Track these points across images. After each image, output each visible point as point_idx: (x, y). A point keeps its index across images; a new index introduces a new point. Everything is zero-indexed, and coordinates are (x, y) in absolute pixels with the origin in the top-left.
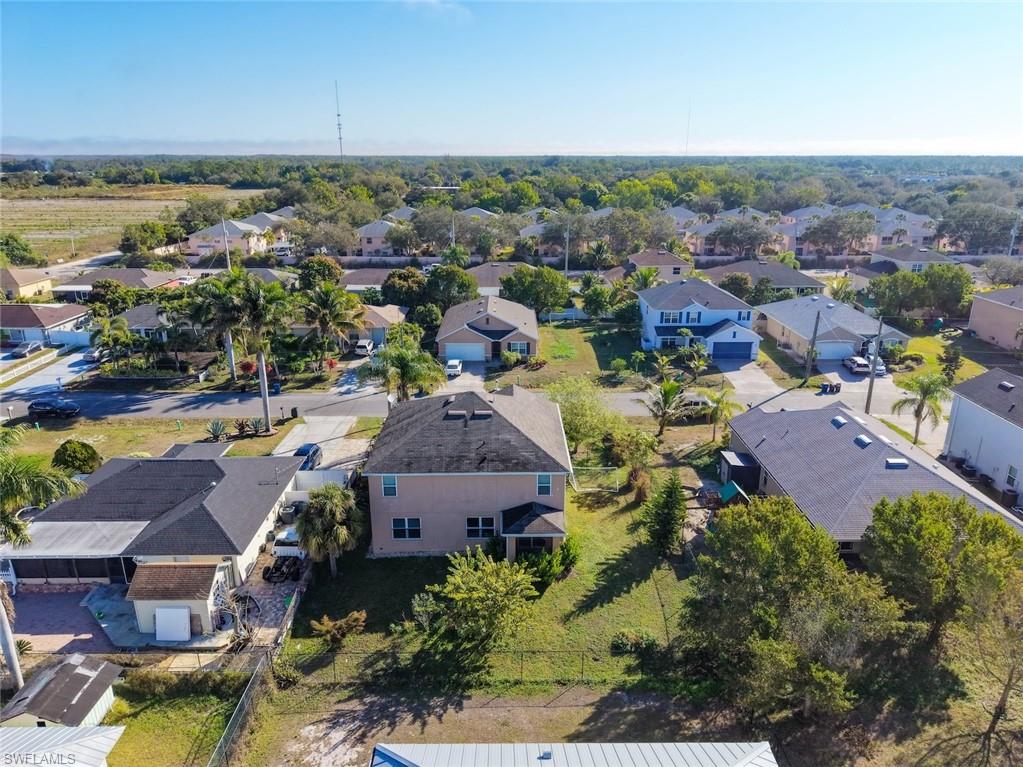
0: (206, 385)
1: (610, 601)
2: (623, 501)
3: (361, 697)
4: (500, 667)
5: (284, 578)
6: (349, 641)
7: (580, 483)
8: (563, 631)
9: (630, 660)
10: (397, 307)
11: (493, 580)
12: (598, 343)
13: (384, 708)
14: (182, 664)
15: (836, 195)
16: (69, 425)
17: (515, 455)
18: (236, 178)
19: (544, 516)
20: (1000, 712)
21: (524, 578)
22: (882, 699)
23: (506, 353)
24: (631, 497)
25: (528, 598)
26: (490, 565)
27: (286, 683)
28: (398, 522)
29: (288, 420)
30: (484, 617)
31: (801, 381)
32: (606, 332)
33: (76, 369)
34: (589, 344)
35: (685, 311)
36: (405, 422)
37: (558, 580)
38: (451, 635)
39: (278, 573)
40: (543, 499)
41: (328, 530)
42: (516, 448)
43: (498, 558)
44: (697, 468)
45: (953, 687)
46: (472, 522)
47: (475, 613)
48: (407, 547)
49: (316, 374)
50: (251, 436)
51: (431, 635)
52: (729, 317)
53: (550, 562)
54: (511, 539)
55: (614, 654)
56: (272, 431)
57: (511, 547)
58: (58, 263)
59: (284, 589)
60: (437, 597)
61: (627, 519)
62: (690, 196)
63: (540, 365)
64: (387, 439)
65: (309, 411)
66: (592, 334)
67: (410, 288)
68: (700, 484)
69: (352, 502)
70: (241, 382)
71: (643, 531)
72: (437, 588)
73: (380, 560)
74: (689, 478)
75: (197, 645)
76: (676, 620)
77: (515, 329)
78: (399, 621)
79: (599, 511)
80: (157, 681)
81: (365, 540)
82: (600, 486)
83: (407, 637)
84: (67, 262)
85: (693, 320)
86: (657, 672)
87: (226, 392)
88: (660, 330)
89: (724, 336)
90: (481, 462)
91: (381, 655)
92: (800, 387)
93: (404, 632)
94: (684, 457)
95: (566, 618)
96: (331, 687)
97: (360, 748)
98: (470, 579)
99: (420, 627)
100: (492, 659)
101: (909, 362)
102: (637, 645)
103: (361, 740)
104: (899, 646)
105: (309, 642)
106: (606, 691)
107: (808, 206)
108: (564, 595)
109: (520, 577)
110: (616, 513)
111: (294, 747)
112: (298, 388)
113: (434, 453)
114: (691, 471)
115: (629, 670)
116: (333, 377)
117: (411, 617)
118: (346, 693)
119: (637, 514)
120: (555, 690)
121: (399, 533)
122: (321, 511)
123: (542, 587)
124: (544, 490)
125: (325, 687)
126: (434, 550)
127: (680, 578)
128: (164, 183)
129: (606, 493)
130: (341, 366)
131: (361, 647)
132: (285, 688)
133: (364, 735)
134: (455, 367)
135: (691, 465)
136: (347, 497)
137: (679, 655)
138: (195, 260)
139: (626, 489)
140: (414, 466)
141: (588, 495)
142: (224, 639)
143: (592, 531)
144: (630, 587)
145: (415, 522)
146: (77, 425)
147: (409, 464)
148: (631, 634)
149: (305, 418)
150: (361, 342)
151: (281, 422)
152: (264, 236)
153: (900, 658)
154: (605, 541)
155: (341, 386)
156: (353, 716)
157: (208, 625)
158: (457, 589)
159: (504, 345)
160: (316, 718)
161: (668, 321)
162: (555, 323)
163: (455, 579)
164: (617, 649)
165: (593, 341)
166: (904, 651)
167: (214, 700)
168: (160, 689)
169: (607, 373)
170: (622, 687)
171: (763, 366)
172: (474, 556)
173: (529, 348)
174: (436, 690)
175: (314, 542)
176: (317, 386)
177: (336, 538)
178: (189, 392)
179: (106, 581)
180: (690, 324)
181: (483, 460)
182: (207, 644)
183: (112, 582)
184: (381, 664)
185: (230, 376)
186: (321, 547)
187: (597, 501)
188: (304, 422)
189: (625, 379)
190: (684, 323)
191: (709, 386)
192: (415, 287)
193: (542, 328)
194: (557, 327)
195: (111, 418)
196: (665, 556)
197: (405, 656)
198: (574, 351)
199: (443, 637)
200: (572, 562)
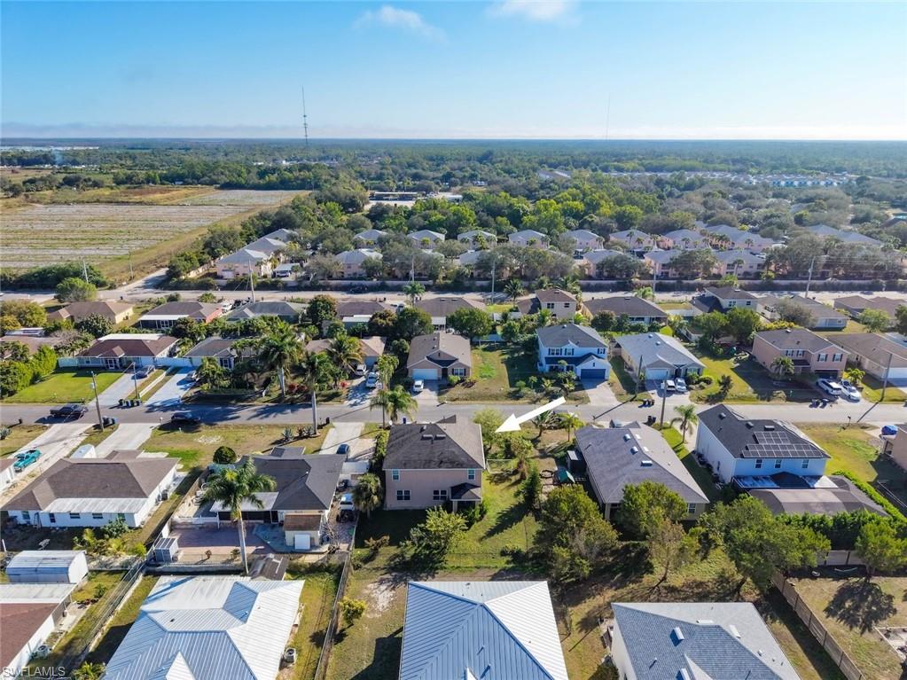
0: (267, 398)
1: (502, 531)
2: (514, 479)
3: (390, 573)
4: (451, 560)
5: (346, 521)
6: (381, 550)
7: (492, 468)
8: (478, 545)
9: (509, 558)
10: (378, 338)
11: (447, 522)
12: (510, 364)
13: (401, 577)
14: (310, 559)
15: (709, 212)
16: (196, 428)
17: (456, 459)
18: (224, 179)
19: (472, 490)
20: (664, 579)
21: (461, 521)
22: (616, 574)
23: (451, 377)
24: (518, 477)
25: (463, 530)
26: (446, 515)
27: (357, 568)
28: (400, 492)
29: (324, 425)
30: (443, 539)
31: (633, 396)
32: (516, 355)
33: (182, 386)
34: (504, 365)
35: (564, 348)
36: (400, 439)
37: (478, 521)
38: (428, 547)
39: (344, 518)
40: (471, 482)
41: (369, 498)
42: (457, 456)
43: (449, 512)
44: (557, 459)
45: (649, 569)
46: (436, 492)
47: (439, 538)
48: (404, 504)
49: (334, 391)
50: (306, 437)
51: (418, 547)
52: (592, 351)
53: (474, 513)
54: (455, 502)
55: (502, 555)
56: (318, 434)
57: (455, 506)
58: (122, 285)
59: (347, 526)
60: (422, 529)
61: (514, 490)
62: (592, 217)
63: (472, 384)
64: (392, 449)
65: (336, 418)
66: (506, 357)
67: (388, 324)
68: (556, 469)
69: (379, 483)
70: (288, 397)
71: (521, 496)
72: (423, 525)
73: (390, 511)
74: (550, 465)
75: (313, 551)
76: (532, 540)
77: (457, 359)
78: (404, 540)
79: (500, 485)
80: (301, 566)
81: (382, 501)
82: (502, 470)
83: (408, 548)
84: (128, 284)
85: (569, 354)
86: (520, 563)
87: (281, 405)
88: (549, 360)
89: (587, 365)
90: (441, 464)
91: (397, 556)
92: (632, 400)
93: (406, 546)
94: (551, 452)
95: (481, 540)
96: (377, 569)
97: (393, 592)
98: (437, 521)
99: (413, 543)
100: (447, 557)
101: (702, 383)
102: (512, 552)
103: (393, 589)
104: (631, 552)
105: (363, 550)
106: (497, 571)
107: (682, 228)
108: (480, 529)
109: (459, 520)
110: (509, 486)
111: (367, 592)
112: (324, 401)
113: (417, 458)
114: (553, 460)
115: (508, 562)
116: (344, 392)
117: (410, 539)
118: (384, 572)
119: (520, 487)
120: (475, 570)
121: (399, 498)
122: (365, 489)
123: (469, 525)
124: (471, 477)
125: (374, 569)
126: (417, 506)
127: (536, 520)
128: (164, 184)
129: (505, 474)
130: (348, 384)
131: (387, 552)
132: (357, 569)
133: (394, 587)
134: (419, 386)
135: (553, 457)
136: (377, 481)
137: (531, 556)
138: (223, 282)
139: (515, 472)
140: (408, 465)
141: (496, 475)
142: (325, 548)
143: (496, 496)
144: (512, 525)
145: (407, 492)
146: (201, 429)
147: (405, 464)
148: (510, 547)
149: (334, 424)
150: (360, 367)
151: (320, 427)
152: (270, 261)
153: (630, 557)
154: (503, 502)
155: (350, 400)
156: (389, 580)
157: (317, 542)
158: (431, 526)
159: (450, 371)
160: (373, 581)
161: (553, 354)
162: (483, 346)
163: (430, 521)
164: (503, 553)
165: (506, 362)
166: (633, 554)
167: (327, 574)
168: (303, 569)
169: (513, 389)
170: (504, 569)
171: (611, 385)
172: (438, 510)
173: (465, 371)
174: (423, 570)
175: (363, 503)
176: (336, 399)
177: (372, 502)
178: (259, 404)
179: (262, 522)
180: (567, 356)
181: (441, 462)
182: (318, 551)
183: (265, 522)
184: (397, 560)
185: (280, 392)
186: (365, 505)
187: (499, 479)
188: (334, 427)
189: (525, 394)
190: (563, 355)
191: (575, 400)
192: (391, 323)
193: (474, 351)
194: (484, 350)
195: (219, 423)
196: (531, 509)
197: (408, 556)
198: (494, 372)
199: (424, 548)
200: (485, 513)
